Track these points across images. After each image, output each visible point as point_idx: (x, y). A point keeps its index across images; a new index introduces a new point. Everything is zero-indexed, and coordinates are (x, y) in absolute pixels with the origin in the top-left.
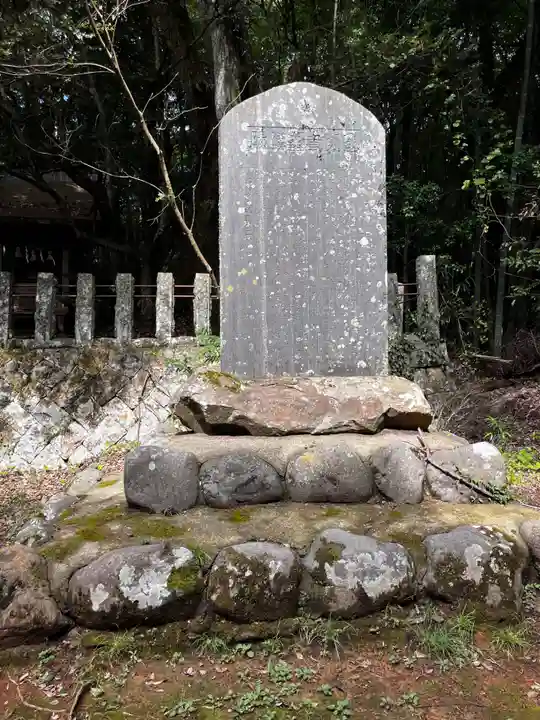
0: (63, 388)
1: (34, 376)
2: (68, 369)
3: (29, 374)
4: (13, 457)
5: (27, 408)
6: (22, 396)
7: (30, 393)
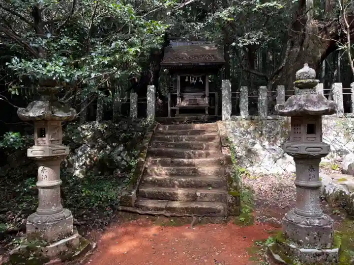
0: (278, 138)
1: (264, 132)
2: (279, 129)
3: (262, 132)
4: (262, 168)
5: (264, 147)
6: (260, 141)
7: (264, 140)
